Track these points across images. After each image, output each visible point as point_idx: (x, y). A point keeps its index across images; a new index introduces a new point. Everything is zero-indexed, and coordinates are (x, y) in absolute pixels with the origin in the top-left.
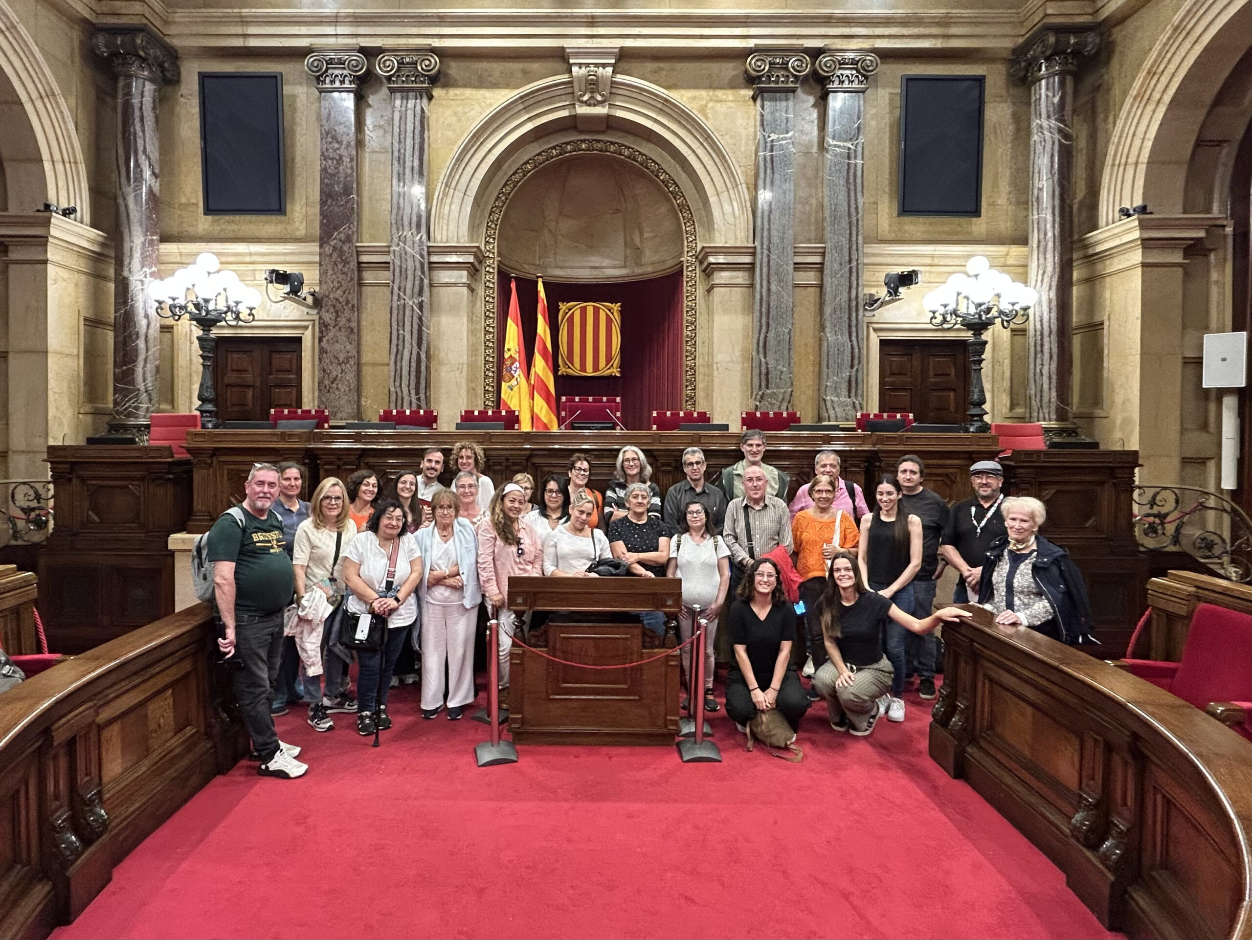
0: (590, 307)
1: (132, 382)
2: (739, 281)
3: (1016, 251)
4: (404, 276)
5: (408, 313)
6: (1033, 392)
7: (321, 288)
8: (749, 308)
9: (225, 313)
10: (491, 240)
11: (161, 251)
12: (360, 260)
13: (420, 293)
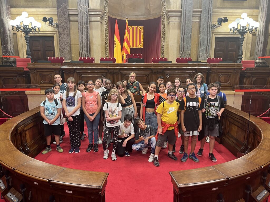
0: (135, 27)
1: (7, 49)
2: (177, 20)
3: (256, 11)
4: (82, 18)
5: (84, 30)
6: (256, 52)
7: (58, 22)
8: (179, 28)
9: (32, 29)
10: (106, 7)
11: (11, 11)
12: (69, 14)
13: (87, 24)
